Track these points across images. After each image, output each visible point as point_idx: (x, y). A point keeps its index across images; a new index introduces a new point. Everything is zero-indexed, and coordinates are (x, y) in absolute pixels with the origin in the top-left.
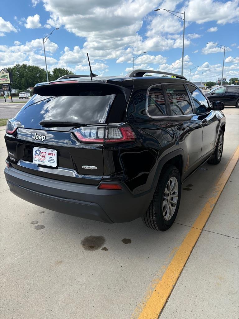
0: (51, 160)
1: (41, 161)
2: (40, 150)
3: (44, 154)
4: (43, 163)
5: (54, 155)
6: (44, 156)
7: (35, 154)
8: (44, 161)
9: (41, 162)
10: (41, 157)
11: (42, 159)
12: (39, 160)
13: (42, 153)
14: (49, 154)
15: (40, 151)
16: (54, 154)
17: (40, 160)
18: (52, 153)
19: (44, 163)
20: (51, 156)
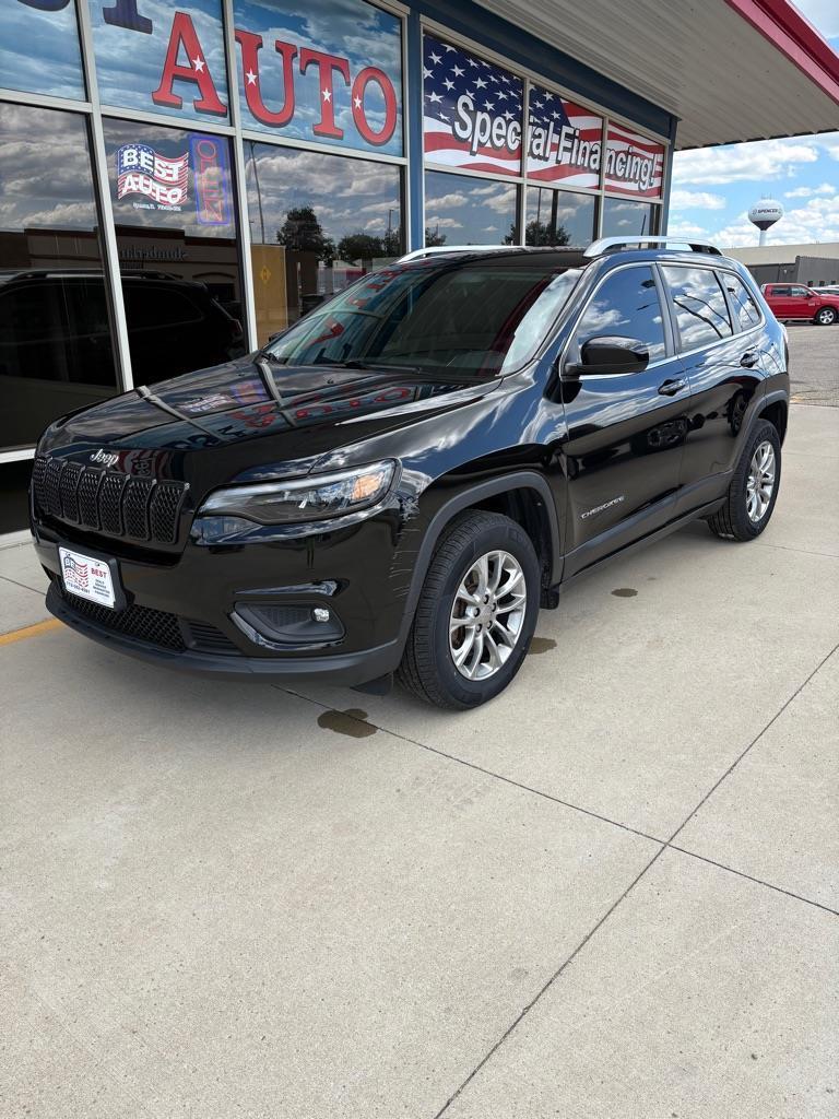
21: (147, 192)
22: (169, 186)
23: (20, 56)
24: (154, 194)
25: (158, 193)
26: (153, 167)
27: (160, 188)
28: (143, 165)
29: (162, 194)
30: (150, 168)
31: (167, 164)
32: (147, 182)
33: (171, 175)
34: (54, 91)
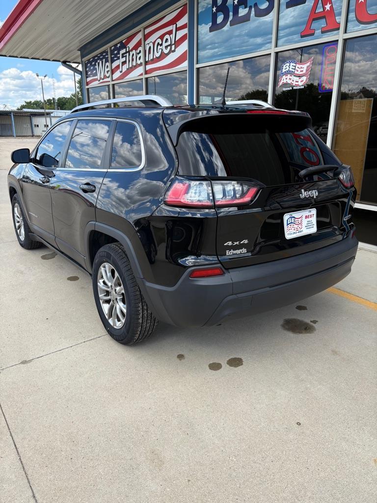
0: (310, 225)
1: (297, 231)
2: (294, 215)
3: (300, 220)
6: (300, 222)
7: (288, 224)
8: (302, 230)
9: (298, 234)
10: (296, 226)
11: (298, 229)
12: (294, 231)
13: (297, 220)
14: (306, 217)
15: (294, 217)
16: (313, 215)
17: (295, 231)
18: (310, 214)
19: (302, 233)
21: (289, 82)
22: (300, 76)
23: (255, 39)
24: (293, 82)
25: (295, 81)
26: (295, 69)
27: (297, 79)
28: (291, 69)
29: (296, 82)
30: (294, 70)
31: (301, 66)
32: (291, 77)
33: (302, 71)
34: (263, 48)
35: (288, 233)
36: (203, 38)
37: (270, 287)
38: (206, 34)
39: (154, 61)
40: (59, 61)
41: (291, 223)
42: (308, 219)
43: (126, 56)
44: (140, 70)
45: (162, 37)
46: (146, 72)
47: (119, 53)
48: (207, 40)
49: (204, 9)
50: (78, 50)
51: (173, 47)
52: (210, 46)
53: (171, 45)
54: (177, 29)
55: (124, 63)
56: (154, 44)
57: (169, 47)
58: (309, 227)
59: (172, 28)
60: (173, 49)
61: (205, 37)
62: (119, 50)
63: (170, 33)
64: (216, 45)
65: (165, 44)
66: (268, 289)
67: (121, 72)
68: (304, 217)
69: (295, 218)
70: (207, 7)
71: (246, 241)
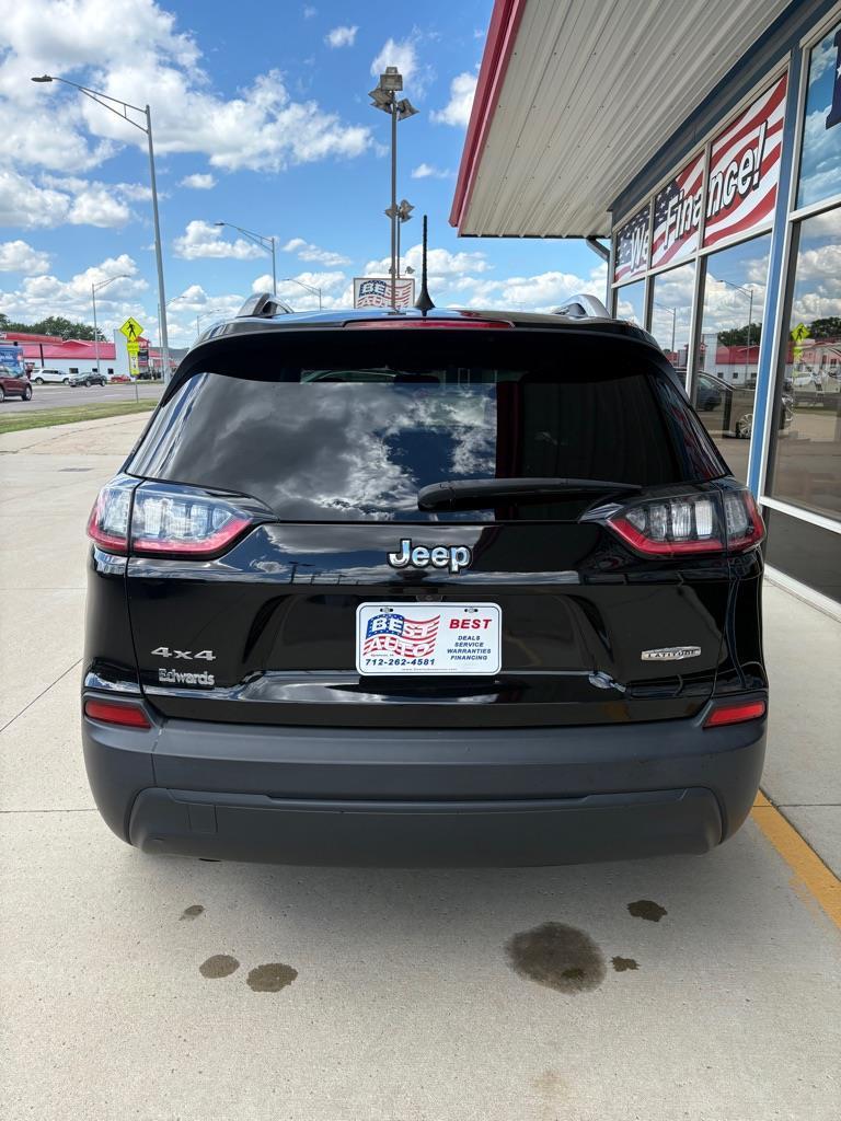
0: (467, 648)
1: (411, 660)
2: (396, 611)
3: (424, 627)
4: (423, 666)
5: (482, 624)
6: (424, 635)
7: (370, 633)
8: (429, 657)
9: (411, 666)
10: (408, 644)
11: (415, 652)
12: (396, 657)
13: (412, 626)
14: (454, 624)
15: (398, 617)
16: (487, 621)
17: (401, 657)
18: (472, 616)
19: (429, 666)
20: (470, 632)
35: (368, 656)
36: (812, 146)
37: (272, 796)
38: (819, 135)
39: (720, 215)
40: (581, 237)
41: (386, 631)
42: (460, 632)
43: (677, 212)
44: (695, 239)
45: (738, 159)
46: (704, 243)
47: (666, 207)
48: (819, 149)
49: (820, 75)
50: (608, 210)
51: (756, 176)
52: (823, 164)
53: (751, 174)
54: (768, 133)
55: (672, 227)
56: (724, 175)
57: (749, 179)
58: (462, 655)
59: (759, 131)
60: (755, 182)
61: (815, 143)
62: (667, 199)
63: (753, 145)
64: (837, 158)
65: (742, 173)
66: (264, 800)
67: (666, 247)
68: (444, 623)
69: (403, 619)
70: (827, 67)
71: (209, 655)
